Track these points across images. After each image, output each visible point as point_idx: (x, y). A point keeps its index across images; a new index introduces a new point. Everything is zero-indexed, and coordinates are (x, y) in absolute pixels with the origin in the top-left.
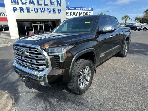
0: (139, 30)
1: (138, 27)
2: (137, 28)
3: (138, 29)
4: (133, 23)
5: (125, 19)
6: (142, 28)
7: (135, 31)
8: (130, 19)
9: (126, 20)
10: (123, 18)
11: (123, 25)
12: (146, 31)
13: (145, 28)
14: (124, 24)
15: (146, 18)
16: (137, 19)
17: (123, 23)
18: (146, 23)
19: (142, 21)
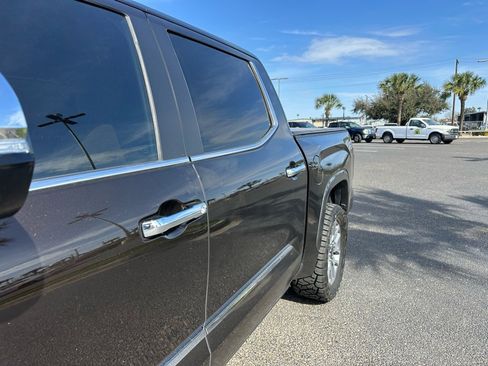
0: (369, 139)
1: (365, 131)
2: (362, 134)
3: (365, 137)
4: (349, 118)
5: (325, 106)
6: (379, 134)
7: (359, 142)
8: (339, 105)
9: (328, 109)
10: (320, 102)
11: (320, 124)
12: (390, 142)
13: (387, 134)
14: (323, 120)
15: (387, 104)
16: (359, 107)
17: (320, 117)
18: (387, 119)
19: (376, 112)
